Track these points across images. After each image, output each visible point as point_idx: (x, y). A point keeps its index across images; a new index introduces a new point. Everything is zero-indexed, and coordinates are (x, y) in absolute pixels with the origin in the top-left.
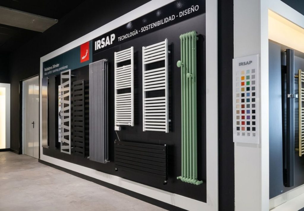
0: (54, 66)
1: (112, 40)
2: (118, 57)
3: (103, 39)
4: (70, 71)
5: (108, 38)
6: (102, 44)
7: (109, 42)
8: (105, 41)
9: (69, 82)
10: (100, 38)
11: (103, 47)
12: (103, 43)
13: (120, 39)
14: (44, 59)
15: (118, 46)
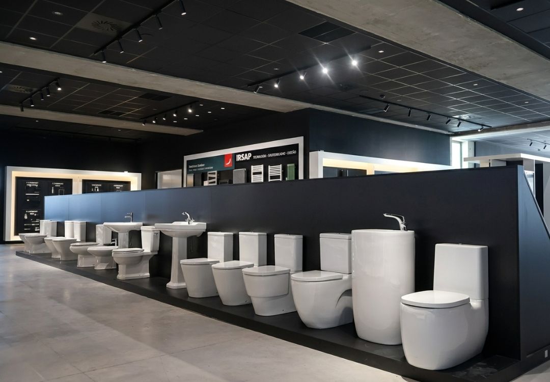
0: (199, 166)
1: (249, 157)
2: (254, 169)
3: (243, 155)
4: (216, 172)
5: (246, 155)
6: (241, 158)
7: (247, 157)
8: (244, 156)
9: (215, 180)
10: (241, 153)
11: (242, 160)
12: (243, 157)
13: (255, 157)
14: (187, 158)
15: (253, 162)
